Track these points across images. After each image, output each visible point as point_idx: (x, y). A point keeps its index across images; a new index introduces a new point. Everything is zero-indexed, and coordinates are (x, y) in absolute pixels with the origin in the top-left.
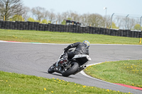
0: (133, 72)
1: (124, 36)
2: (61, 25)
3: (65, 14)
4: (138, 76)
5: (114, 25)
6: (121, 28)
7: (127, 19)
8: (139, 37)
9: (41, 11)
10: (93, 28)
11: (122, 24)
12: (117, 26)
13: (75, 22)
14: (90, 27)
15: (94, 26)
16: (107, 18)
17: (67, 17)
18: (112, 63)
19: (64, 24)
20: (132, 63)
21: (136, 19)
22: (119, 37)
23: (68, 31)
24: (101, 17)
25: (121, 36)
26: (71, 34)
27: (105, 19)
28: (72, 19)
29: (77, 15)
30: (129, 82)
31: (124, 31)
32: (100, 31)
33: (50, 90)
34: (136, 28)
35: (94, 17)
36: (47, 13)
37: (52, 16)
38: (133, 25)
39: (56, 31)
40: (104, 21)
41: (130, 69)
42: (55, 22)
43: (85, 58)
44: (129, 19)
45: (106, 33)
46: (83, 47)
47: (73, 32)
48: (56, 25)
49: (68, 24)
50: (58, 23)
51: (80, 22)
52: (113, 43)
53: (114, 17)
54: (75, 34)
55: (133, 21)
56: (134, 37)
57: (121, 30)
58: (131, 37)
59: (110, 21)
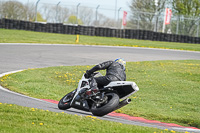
1: (54, 32)
5: (40, 16)
6: (50, 21)
7: (57, 8)
8: (75, 34)
10: (10, 21)
11: (51, 14)
12: (44, 18)
14: (6, 20)
15: (12, 18)
16: (30, 6)
18: (37, 71)
20: (66, 70)
21: (70, 8)
24: (21, 6)
25: (49, 31)
27: (27, 7)
31: (53, 25)
32: (21, 25)
34: (71, 20)
35: (11, 6)
38: (66, 17)
40: (25, 11)
41: (63, 79)
43: (130, 86)
44: (60, 9)
45: (28, 29)
52: (39, 42)
53: (39, 6)
55: (66, 11)
56: (68, 33)
57: (49, 24)
58: (64, 33)
59: (33, 11)
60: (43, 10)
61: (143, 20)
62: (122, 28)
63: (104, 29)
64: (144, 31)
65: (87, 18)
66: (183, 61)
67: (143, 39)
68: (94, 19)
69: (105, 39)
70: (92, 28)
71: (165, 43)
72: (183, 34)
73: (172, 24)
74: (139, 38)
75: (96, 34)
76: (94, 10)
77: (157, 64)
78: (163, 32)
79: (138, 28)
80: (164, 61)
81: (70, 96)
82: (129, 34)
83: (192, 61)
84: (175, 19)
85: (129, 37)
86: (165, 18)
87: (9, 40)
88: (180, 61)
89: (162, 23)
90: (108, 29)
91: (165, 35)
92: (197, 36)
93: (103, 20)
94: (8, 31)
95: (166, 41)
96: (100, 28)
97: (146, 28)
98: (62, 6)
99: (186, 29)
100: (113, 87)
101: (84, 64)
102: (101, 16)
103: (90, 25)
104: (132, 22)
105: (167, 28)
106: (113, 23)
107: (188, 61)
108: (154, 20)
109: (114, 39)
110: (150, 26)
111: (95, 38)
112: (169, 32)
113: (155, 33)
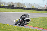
0: (32, 22)
1: (29, 10)
2: (8, 6)
3: (9, 3)
4: (33, 23)
5: (25, 6)
6: (28, 7)
7: (29, 4)
8: (34, 10)
9: (1, 2)
10: (18, 7)
11: (28, 6)
12: (26, 6)
13: (12, 5)
14: (17, 7)
15: (19, 6)
16: (23, 4)
17: (10, 4)
19: (9, 6)
21: (32, 4)
22: (27, 10)
23: (10, 8)
24: (21, 4)
25: (28, 10)
26: (11, 9)
27: (22, 4)
28: (11, 4)
29: (13, 3)
30: (30, 25)
32: (21, 8)
33: (4, 28)
34: (33, 7)
35: (19, 4)
36: (3, 2)
37: (5, 3)
38: (31, 6)
39: (6, 8)
40: (22, 5)
42: (6, 5)
43: (29, 20)
44: (30, 4)
45: (23, 9)
46: (28, 16)
47: (12, 8)
48: (6, 6)
49: (10, 6)
50: (7, 6)
51: (14, 5)
52: (25, 12)
53: (25, 4)
54: (12, 9)
55: (32, 5)
56: (32, 10)
57: (28, 8)
58: (31, 10)
59: (24, 5)
60: (26, 5)
65: (36, 7)
68: (38, 7)
69: (41, 11)
70: (38, 9)
75: (39, 10)
76: (38, 5)
82: (46, 10)
87: (18, 12)
94: (18, 9)
96: (39, 9)
98: (31, 4)
101: (36, 17)
102: (40, 6)
103: (37, 8)
109: (43, 11)
111: (38, 11)
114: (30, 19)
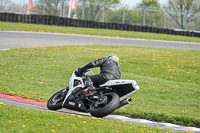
43: (130, 85)
61: (49, 5)
62: (28, 13)
63: (10, 14)
64: (50, 17)
66: (89, 47)
67: (49, 24)
71: (70, 28)
72: (89, 19)
73: (78, 9)
74: (45, 24)
75: (2, 19)
77: (63, 49)
78: (69, 17)
79: (44, 13)
80: (70, 47)
81: (61, 95)
82: (35, 19)
83: (98, 46)
84: (81, 4)
85: (35, 23)
86: (70, 3)
88: (86, 46)
89: (67, 8)
90: (13, 14)
91: (71, 20)
92: (103, 21)
93: (8, 5)
95: (72, 26)
96: (5, 13)
97: (52, 14)
99: (92, 14)
100: (111, 86)
104: (38, 7)
105: (73, 13)
106: (18, 9)
107: (94, 47)
108: (59, 5)
109: (20, 24)
110: (56, 11)
112: (75, 17)
113: (61, 19)
114: (134, 83)
